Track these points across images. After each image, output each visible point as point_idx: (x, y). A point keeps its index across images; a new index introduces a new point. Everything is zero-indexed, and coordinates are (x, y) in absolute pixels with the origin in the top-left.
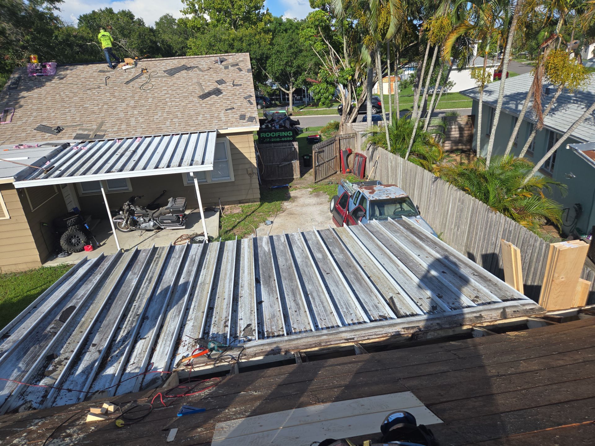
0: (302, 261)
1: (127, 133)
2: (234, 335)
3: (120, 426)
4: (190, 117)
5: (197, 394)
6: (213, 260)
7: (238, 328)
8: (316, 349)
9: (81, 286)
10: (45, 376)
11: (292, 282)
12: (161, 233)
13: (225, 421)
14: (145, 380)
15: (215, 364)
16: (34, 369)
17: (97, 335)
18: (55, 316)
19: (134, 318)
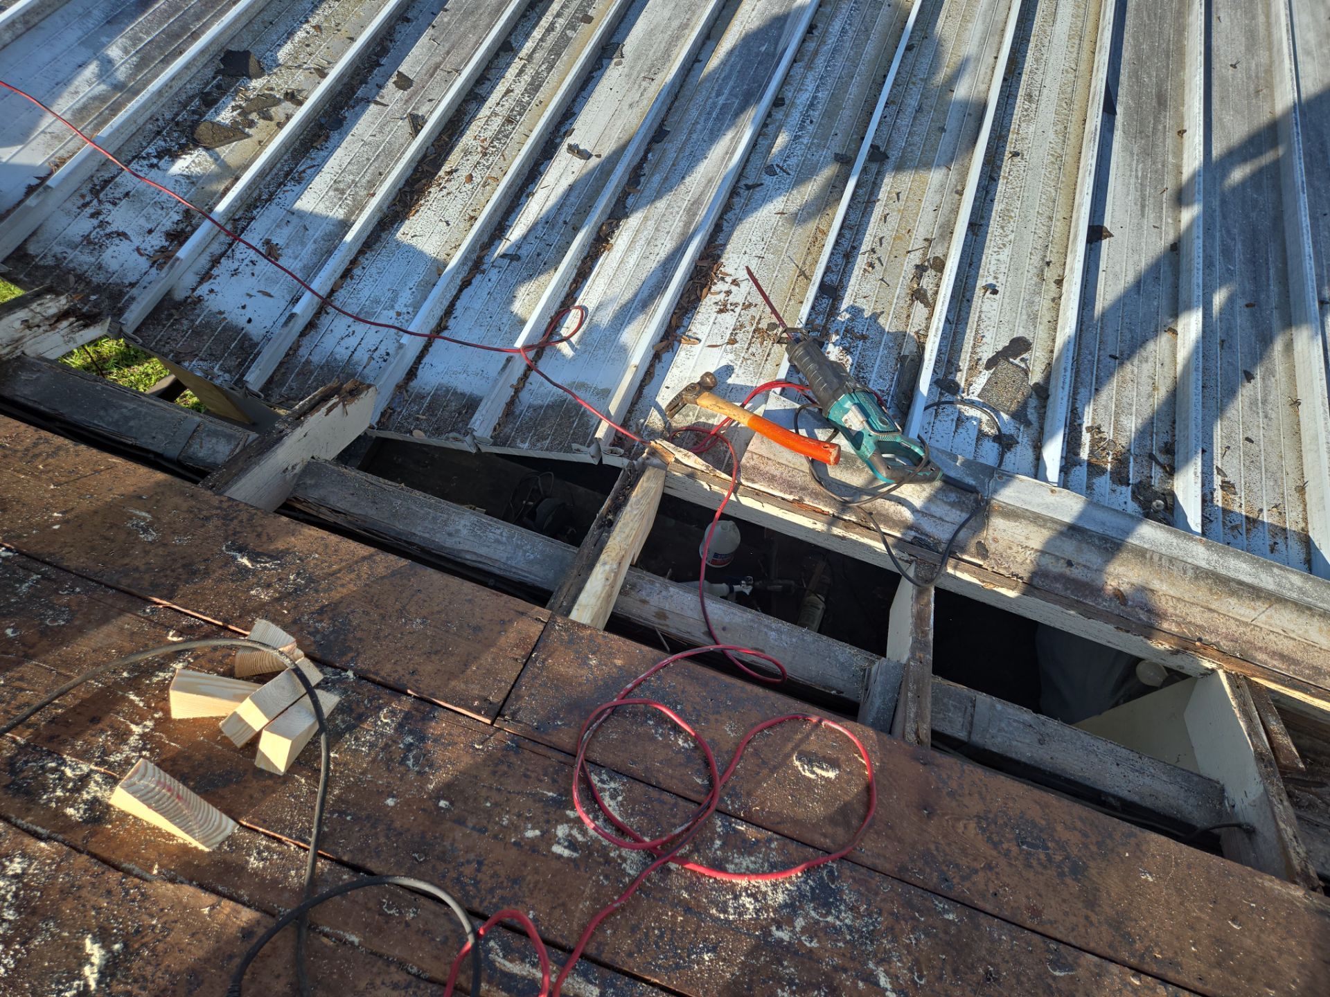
7: (971, 339)
10: (196, 144)
16: (160, 93)
19: (572, 26)
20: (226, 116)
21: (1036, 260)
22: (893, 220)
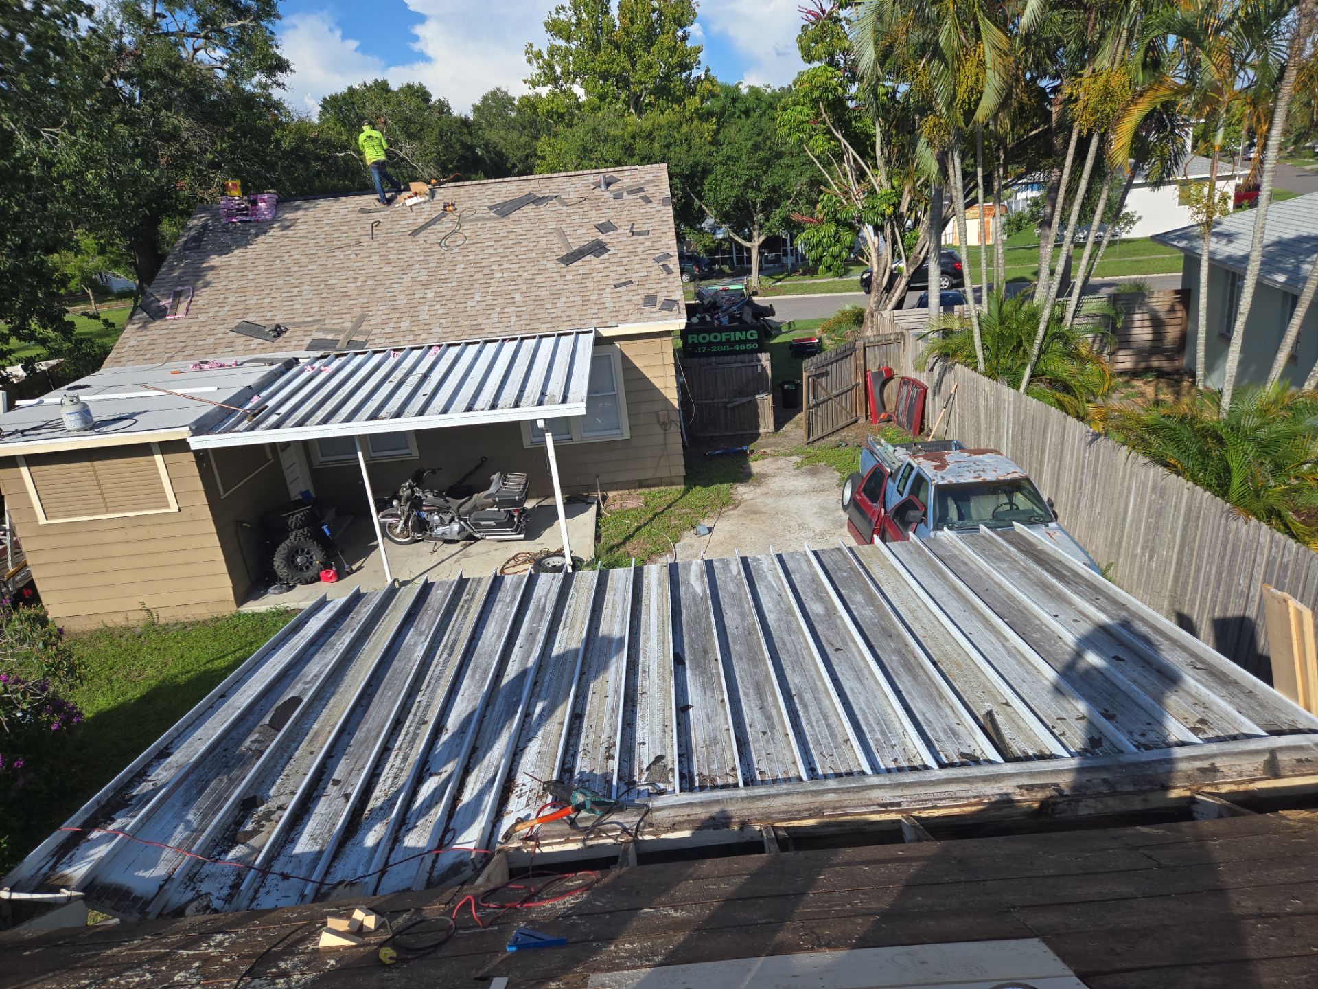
0: (779, 620)
1: (411, 338)
2: (627, 778)
3: (388, 962)
4: (540, 302)
5: (547, 905)
6: (582, 609)
7: (637, 763)
8: (812, 822)
9: (312, 656)
10: (237, 843)
11: (756, 667)
12: (475, 548)
13: (608, 970)
14: (437, 865)
15: (584, 841)
16: (215, 827)
17: (342, 761)
18: (262, 717)
19: (418, 728)
20: (249, 827)
21: (661, 726)
22: (592, 736)
